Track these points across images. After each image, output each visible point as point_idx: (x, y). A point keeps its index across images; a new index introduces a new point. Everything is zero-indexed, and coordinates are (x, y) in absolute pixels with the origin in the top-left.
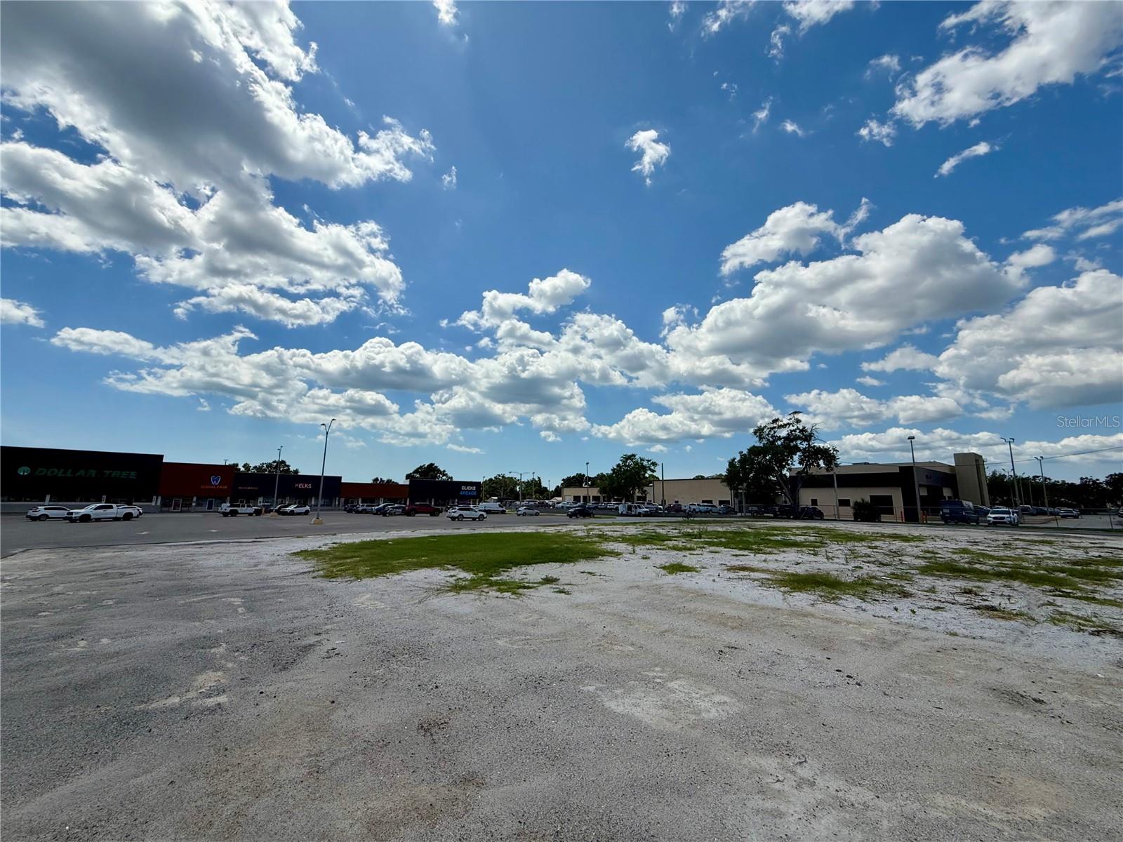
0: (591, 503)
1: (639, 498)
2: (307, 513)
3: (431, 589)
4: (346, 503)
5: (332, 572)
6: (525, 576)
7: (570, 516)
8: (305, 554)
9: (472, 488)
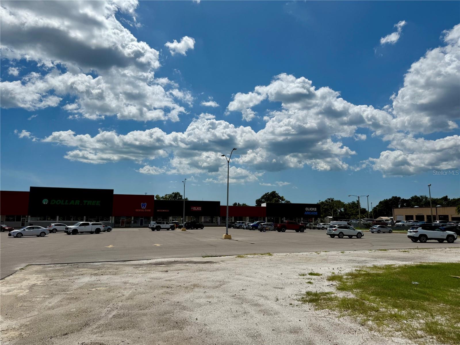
9: (313, 209)
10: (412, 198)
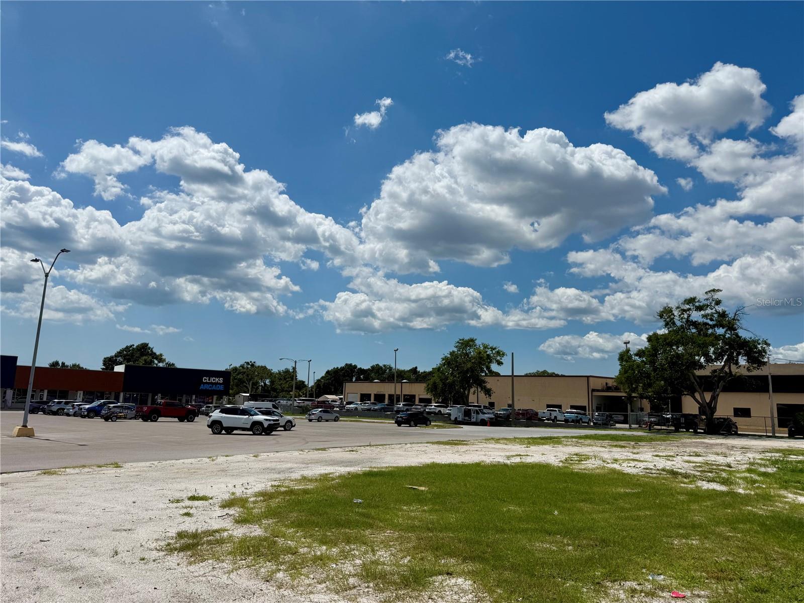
9: (217, 379)
10: (373, 367)
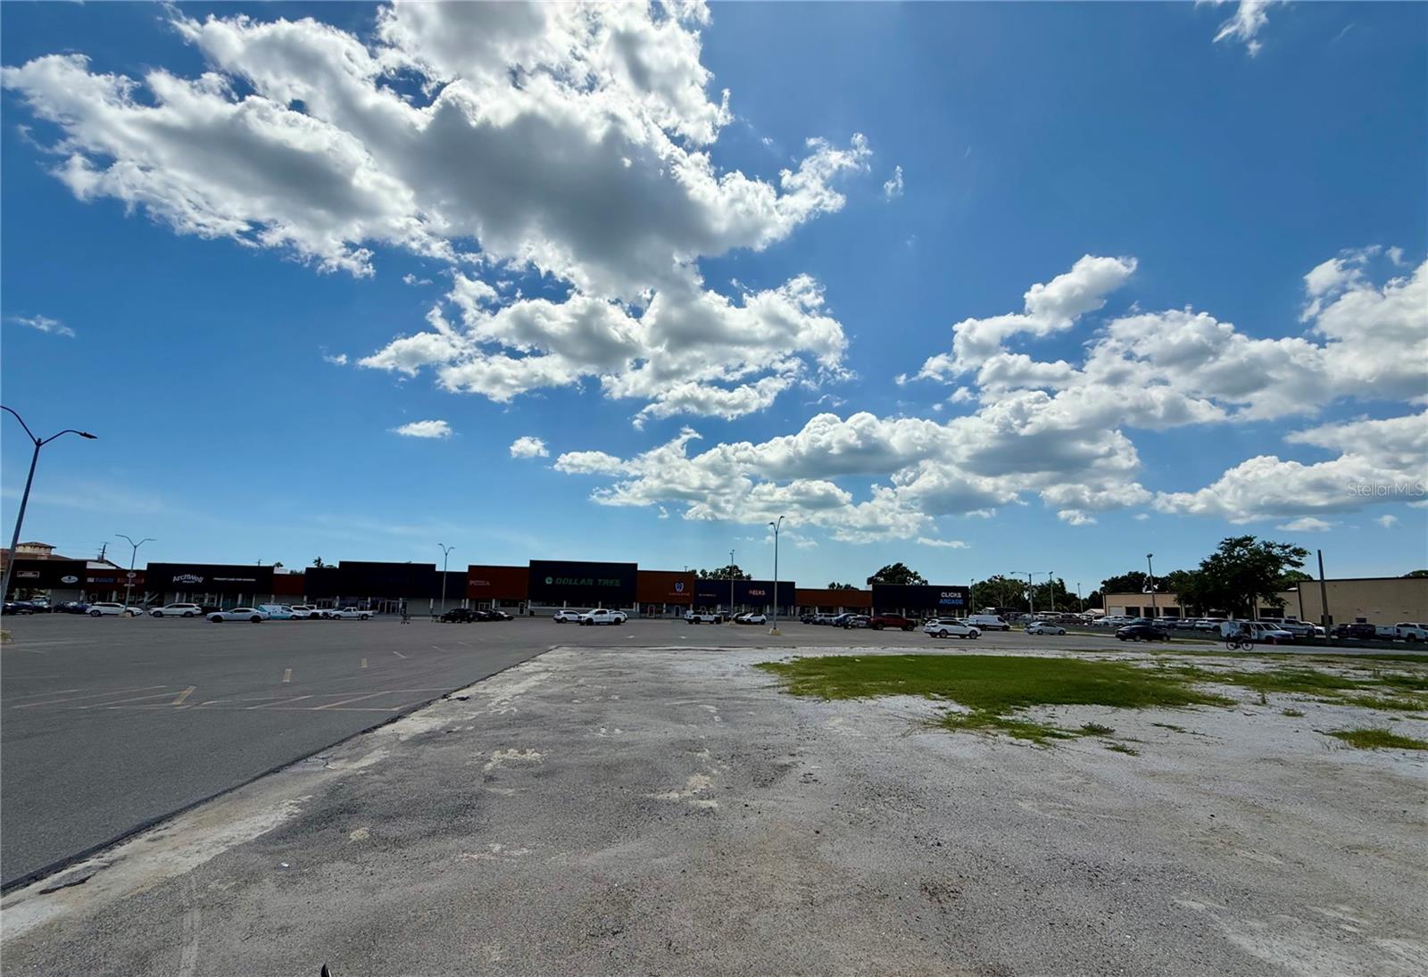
0: (1161, 619)
1: (1265, 612)
2: (763, 622)
3: (915, 721)
4: (802, 612)
5: (797, 688)
6: (1053, 720)
7: (1123, 637)
8: (767, 667)
9: (956, 594)
